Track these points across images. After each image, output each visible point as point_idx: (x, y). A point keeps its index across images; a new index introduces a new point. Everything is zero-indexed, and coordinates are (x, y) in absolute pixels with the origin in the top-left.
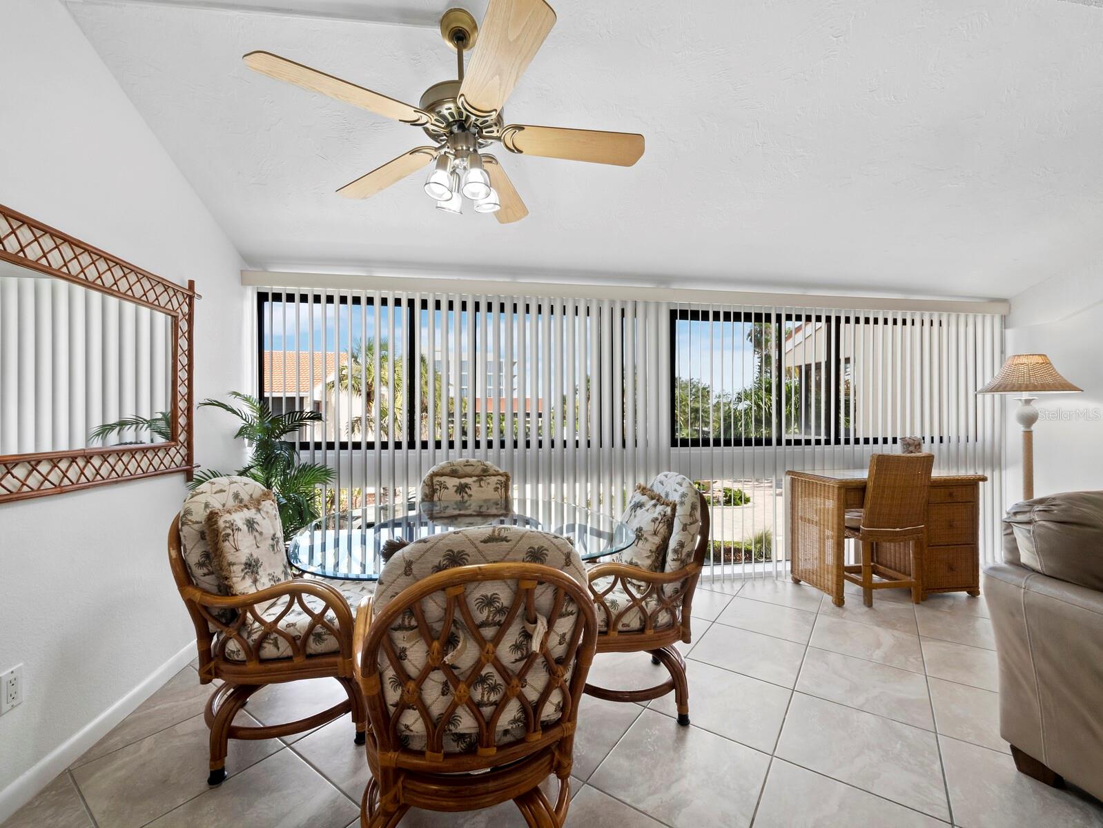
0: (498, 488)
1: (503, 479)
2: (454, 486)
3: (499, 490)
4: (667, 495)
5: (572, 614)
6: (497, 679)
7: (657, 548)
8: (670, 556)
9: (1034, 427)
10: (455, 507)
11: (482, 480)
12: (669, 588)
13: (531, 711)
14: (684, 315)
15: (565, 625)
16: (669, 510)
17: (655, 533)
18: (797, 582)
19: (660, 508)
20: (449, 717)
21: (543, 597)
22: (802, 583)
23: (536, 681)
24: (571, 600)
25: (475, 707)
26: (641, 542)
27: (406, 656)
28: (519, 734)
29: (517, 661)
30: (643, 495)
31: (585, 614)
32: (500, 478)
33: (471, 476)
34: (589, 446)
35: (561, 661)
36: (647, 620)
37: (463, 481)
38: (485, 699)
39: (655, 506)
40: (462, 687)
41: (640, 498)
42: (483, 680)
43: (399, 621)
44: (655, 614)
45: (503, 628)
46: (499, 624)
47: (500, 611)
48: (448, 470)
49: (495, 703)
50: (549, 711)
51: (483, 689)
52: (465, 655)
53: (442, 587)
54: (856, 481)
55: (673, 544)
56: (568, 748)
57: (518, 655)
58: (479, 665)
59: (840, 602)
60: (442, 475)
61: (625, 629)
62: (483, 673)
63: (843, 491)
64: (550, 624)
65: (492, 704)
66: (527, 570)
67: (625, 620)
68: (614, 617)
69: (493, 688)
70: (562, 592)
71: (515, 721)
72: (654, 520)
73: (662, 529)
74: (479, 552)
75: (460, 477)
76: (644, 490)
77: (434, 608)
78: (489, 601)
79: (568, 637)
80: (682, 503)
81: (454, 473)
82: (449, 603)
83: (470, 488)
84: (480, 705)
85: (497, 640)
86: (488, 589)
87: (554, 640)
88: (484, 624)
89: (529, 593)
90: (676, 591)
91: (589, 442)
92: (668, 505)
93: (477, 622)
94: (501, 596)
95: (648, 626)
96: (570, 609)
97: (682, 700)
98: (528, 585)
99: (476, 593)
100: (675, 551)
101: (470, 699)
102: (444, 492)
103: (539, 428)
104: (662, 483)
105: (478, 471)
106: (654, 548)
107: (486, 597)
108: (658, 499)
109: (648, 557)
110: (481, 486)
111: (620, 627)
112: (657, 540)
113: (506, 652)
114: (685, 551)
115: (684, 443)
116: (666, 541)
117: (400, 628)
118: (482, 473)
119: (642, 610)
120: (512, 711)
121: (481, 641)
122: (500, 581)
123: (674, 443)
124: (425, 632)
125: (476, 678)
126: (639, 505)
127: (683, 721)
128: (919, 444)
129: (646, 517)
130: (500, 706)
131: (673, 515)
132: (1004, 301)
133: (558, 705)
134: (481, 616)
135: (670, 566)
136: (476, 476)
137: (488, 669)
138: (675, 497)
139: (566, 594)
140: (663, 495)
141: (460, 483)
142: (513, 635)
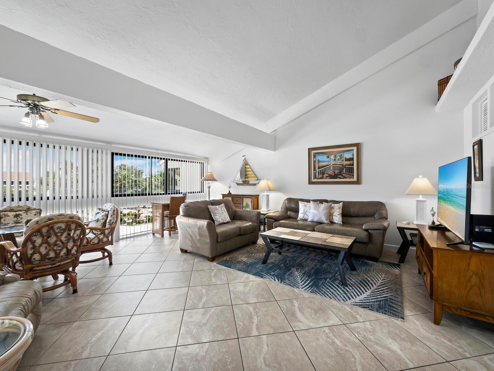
0: (36, 214)
1: (39, 211)
2: (12, 215)
3: (37, 215)
4: (107, 209)
5: (80, 230)
6: (61, 244)
7: (103, 223)
8: (107, 223)
9: (210, 189)
10: (13, 223)
11: (28, 212)
12: (107, 232)
13: (69, 251)
14: (117, 154)
15: (78, 232)
16: (107, 213)
17: (103, 219)
18: (154, 234)
19: (104, 213)
20: (47, 254)
21: (73, 226)
22: (155, 234)
23: (70, 245)
24: (80, 227)
25: (55, 251)
26: (98, 222)
27: (36, 242)
28: (65, 257)
29: (66, 240)
30: (99, 210)
31: (83, 229)
32: (37, 211)
33: (21, 211)
34: (77, 198)
35: (77, 240)
36: (100, 240)
37: (17, 213)
38: (57, 249)
39: (103, 212)
40: (52, 246)
41: (98, 211)
42: (57, 245)
43: (34, 234)
44: (102, 239)
45: (62, 234)
46: (62, 232)
47: (62, 230)
48: (8, 209)
49: (60, 250)
50: (73, 251)
51: (57, 247)
52: (53, 240)
53: (48, 225)
54: (167, 204)
55: (108, 221)
56: (78, 259)
57: (66, 239)
58: (56, 241)
59: (163, 236)
60: (5, 211)
61: (93, 243)
62: (57, 243)
63: (163, 207)
64: (75, 231)
65: (59, 250)
66: (70, 220)
67: (93, 241)
68: (89, 241)
69: (60, 246)
70: (78, 224)
71: (65, 253)
72: (103, 216)
73: (105, 218)
74: (57, 218)
75: (15, 212)
76: (100, 209)
77: (44, 230)
78: (59, 228)
79: (79, 235)
80: (111, 210)
81: (11, 210)
82: (49, 228)
83: (22, 215)
84: (56, 250)
85: (61, 236)
86: (59, 225)
87: (75, 235)
88: (58, 233)
89: (70, 225)
90: (109, 232)
91: (77, 197)
92: (107, 211)
93: (56, 232)
94: (63, 226)
95: (100, 242)
96: (79, 229)
97: (110, 259)
98: (69, 223)
99: (56, 226)
100: (109, 222)
101: (54, 249)
102: (7, 218)
103: (27, 191)
104: (105, 206)
105: (25, 208)
106: (102, 223)
107: (59, 227)
108: (104, 211)
109: (101, 226)
110: (27, 214)
111: (91, 243)
112: (103, 221)
113: (63, 238)
114: (111, 222)
115: (117, 196)
116: (106, 220)
117: (34, 236)
118: (27, 210)
119: (98, 238)
120: (64, 251)
121: (57, 236)
122: (62, 223)
123: (113, 196)
124: (42, 236)
125: (55, 244)
126: (98, 213)
127: (111, 264)
128: (186, 194)
129: (100, 216)
130: (61, 250)
131: (108, 214)
132: (207, 158)
133: (76, 250)
134: (57, 231)
135: (107, 226)
136: (25, 211)
137: (58, 242)
138: (109, 209)
139: (79, 225)
140: (106, 210)
141: (16, 214)
142: (65, 234)
